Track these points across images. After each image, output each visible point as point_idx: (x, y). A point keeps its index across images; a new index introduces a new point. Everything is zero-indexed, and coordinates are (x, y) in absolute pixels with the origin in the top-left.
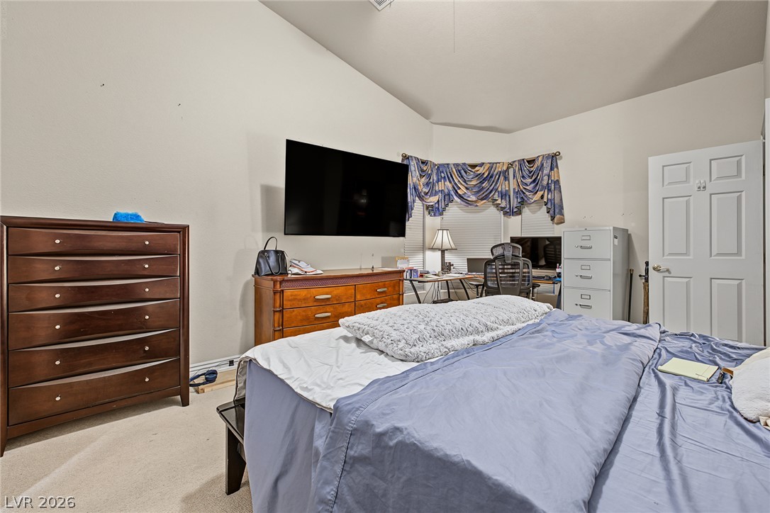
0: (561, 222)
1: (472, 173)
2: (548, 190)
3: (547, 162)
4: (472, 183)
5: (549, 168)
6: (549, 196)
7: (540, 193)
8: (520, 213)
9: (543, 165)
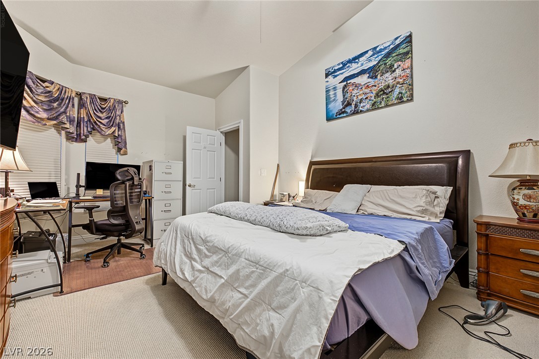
0: (125, 154)
1: (42, 88)
2: (118, 127)
3: (118, 106)
4: (40, 98)
5: (120, 111)
6: (120, 133)
7: (113, 129)
8: (86, 142)
9: (115, 106)
